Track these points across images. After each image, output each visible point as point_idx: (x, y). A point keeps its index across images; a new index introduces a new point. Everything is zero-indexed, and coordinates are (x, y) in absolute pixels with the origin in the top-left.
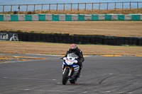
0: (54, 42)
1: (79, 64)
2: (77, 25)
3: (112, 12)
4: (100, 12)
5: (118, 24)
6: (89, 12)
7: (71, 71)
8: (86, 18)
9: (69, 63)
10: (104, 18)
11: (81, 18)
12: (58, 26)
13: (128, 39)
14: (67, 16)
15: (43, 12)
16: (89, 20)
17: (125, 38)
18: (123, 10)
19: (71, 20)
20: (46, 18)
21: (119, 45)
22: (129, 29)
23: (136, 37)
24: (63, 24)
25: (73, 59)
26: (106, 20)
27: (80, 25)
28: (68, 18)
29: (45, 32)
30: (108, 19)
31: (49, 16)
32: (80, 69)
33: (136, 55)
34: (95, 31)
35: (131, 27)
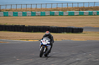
0: (15, 31)
1: (51, 44)
2: (31, 19)
3: (55, 10)
4: (46, 10)
5: (59, 18)
6: (39, 10)
7: (45, 49)
8: (36, 14)
9: (44, 43)
10: (49, 14)
11: (33, 14)
12: (17, 20)
13: (66, 28)
14: (23, 13)
15: (7, 11)
16: (39, 16)
17: (64, 28)
18: (62, 9)
19: (26, 16)
20: (9, 14)
21: (60, 33)
22: (67, 22)
23: (72, 27)
24: (20, 19)
25: (47, 41)
26: (50, 15)
27: (32, 19)
28: (24, 14)
29: (8, 24)
30: (52, 15)
31: (10, 13)
32: (51, 47)
33: (72, 40)
34: (43, 23)
35: (68, 20)
